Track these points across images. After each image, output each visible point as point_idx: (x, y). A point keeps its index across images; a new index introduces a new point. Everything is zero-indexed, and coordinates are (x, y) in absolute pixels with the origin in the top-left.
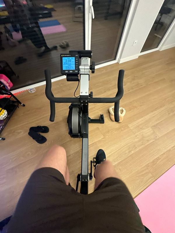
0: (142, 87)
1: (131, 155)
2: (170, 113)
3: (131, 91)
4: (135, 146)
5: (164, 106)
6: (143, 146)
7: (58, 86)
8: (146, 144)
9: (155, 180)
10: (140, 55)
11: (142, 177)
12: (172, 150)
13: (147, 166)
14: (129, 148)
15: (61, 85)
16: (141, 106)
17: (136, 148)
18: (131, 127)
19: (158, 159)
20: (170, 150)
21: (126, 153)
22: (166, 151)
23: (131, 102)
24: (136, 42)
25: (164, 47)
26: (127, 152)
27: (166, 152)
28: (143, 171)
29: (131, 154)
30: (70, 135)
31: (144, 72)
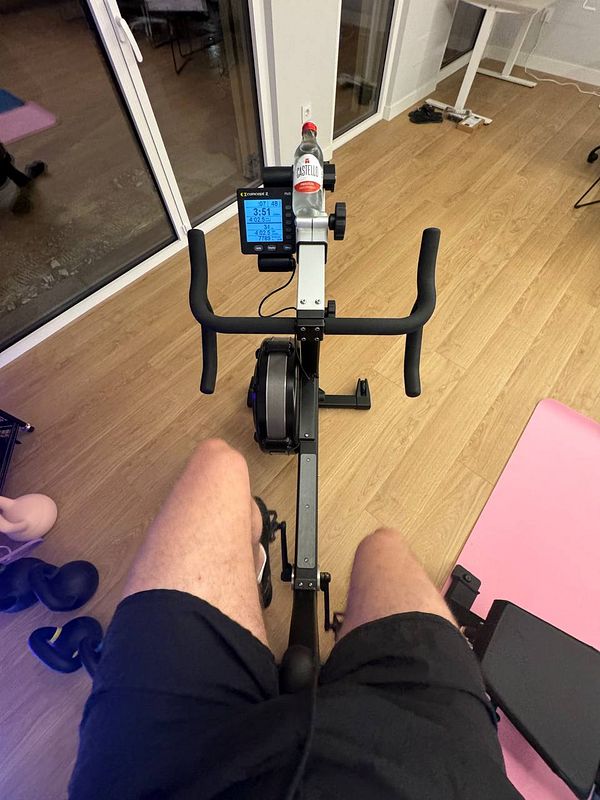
0: (374, 242)
1: (410, 450)
2: (472, 295)
3: (346, 266)
4: (411, 419)
5: (451, 278)
6: (433, 411)
7: (107, 324)
8: (439, 403)
9: (491, 487)
10: (335, 148)
11: (459, 495)
12: (506, 391)
13: (462, 459)
14: (399, 432)
15: (118, 317)
16: (389, 299)
17: (417, 422)
18: (384, 370)
19: (481, 430)
20: (502, 394)
21: (395, 450)
22: (493, 399)
23: (359, 299)
24: (308, 111)
25: (394, 105)
26: (396, 443)
27: (495, 403)
28: (455, 476)
29: (409, 445)
30: (258, 444)
31: (365, 195)
